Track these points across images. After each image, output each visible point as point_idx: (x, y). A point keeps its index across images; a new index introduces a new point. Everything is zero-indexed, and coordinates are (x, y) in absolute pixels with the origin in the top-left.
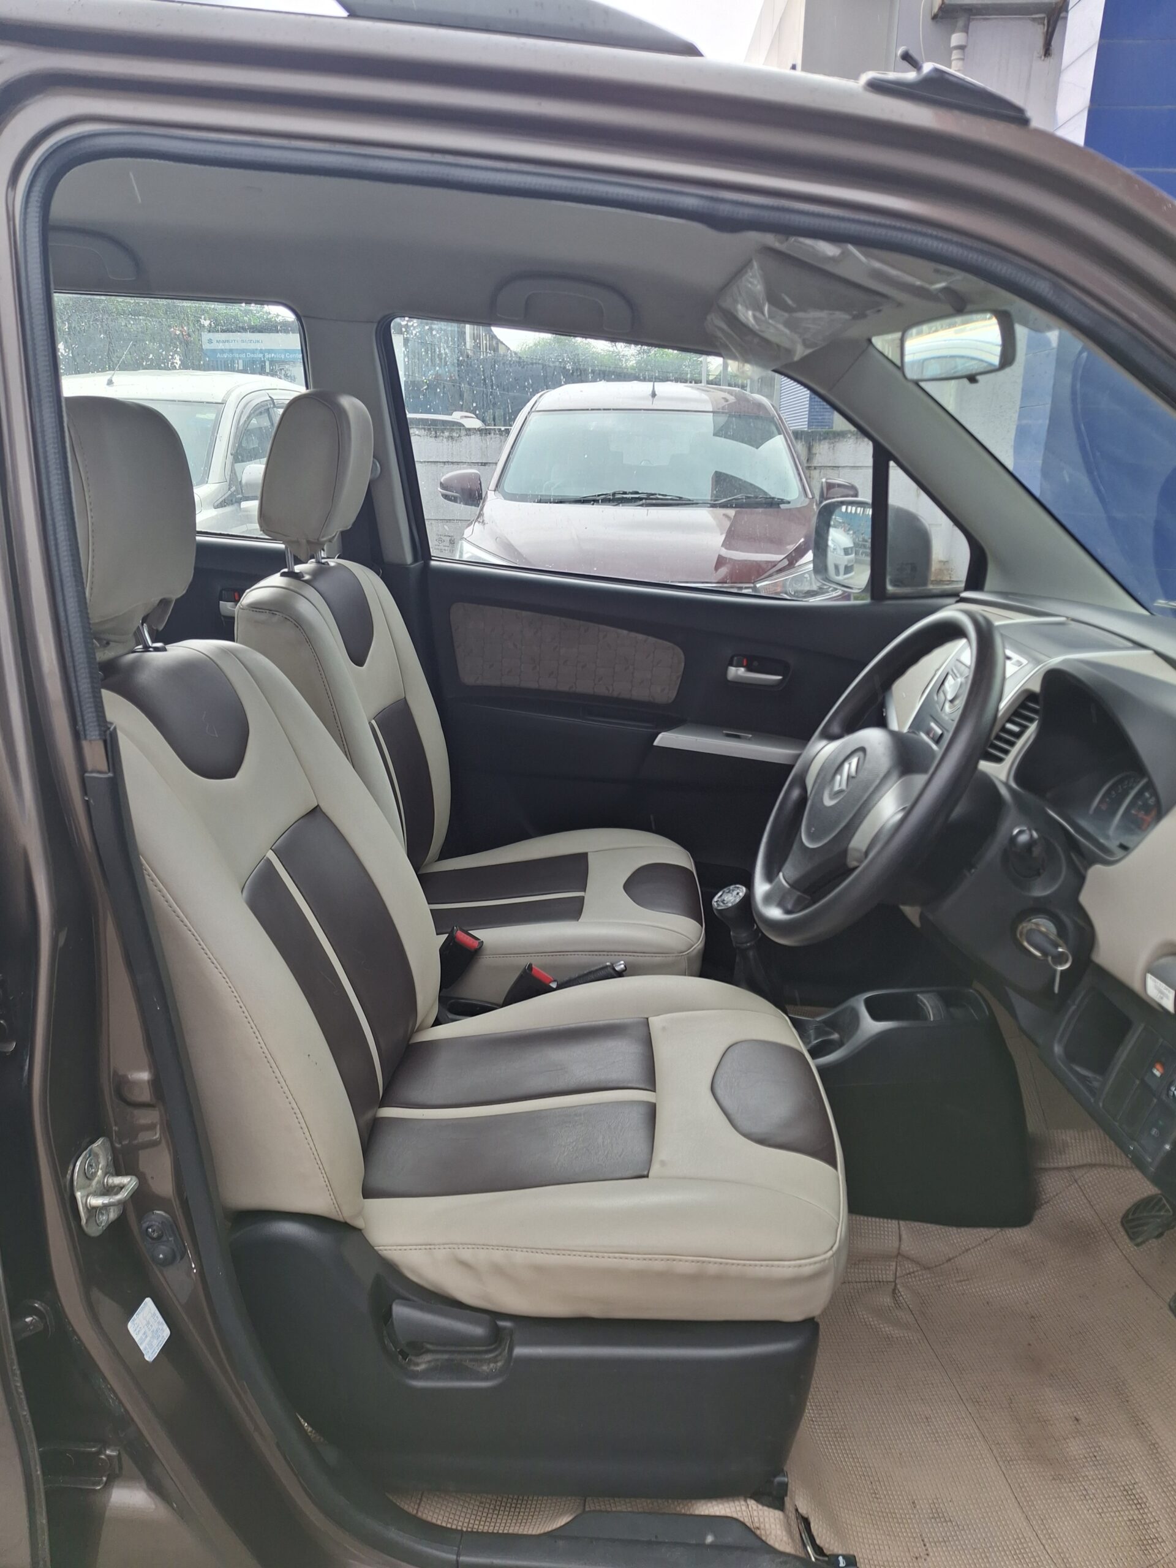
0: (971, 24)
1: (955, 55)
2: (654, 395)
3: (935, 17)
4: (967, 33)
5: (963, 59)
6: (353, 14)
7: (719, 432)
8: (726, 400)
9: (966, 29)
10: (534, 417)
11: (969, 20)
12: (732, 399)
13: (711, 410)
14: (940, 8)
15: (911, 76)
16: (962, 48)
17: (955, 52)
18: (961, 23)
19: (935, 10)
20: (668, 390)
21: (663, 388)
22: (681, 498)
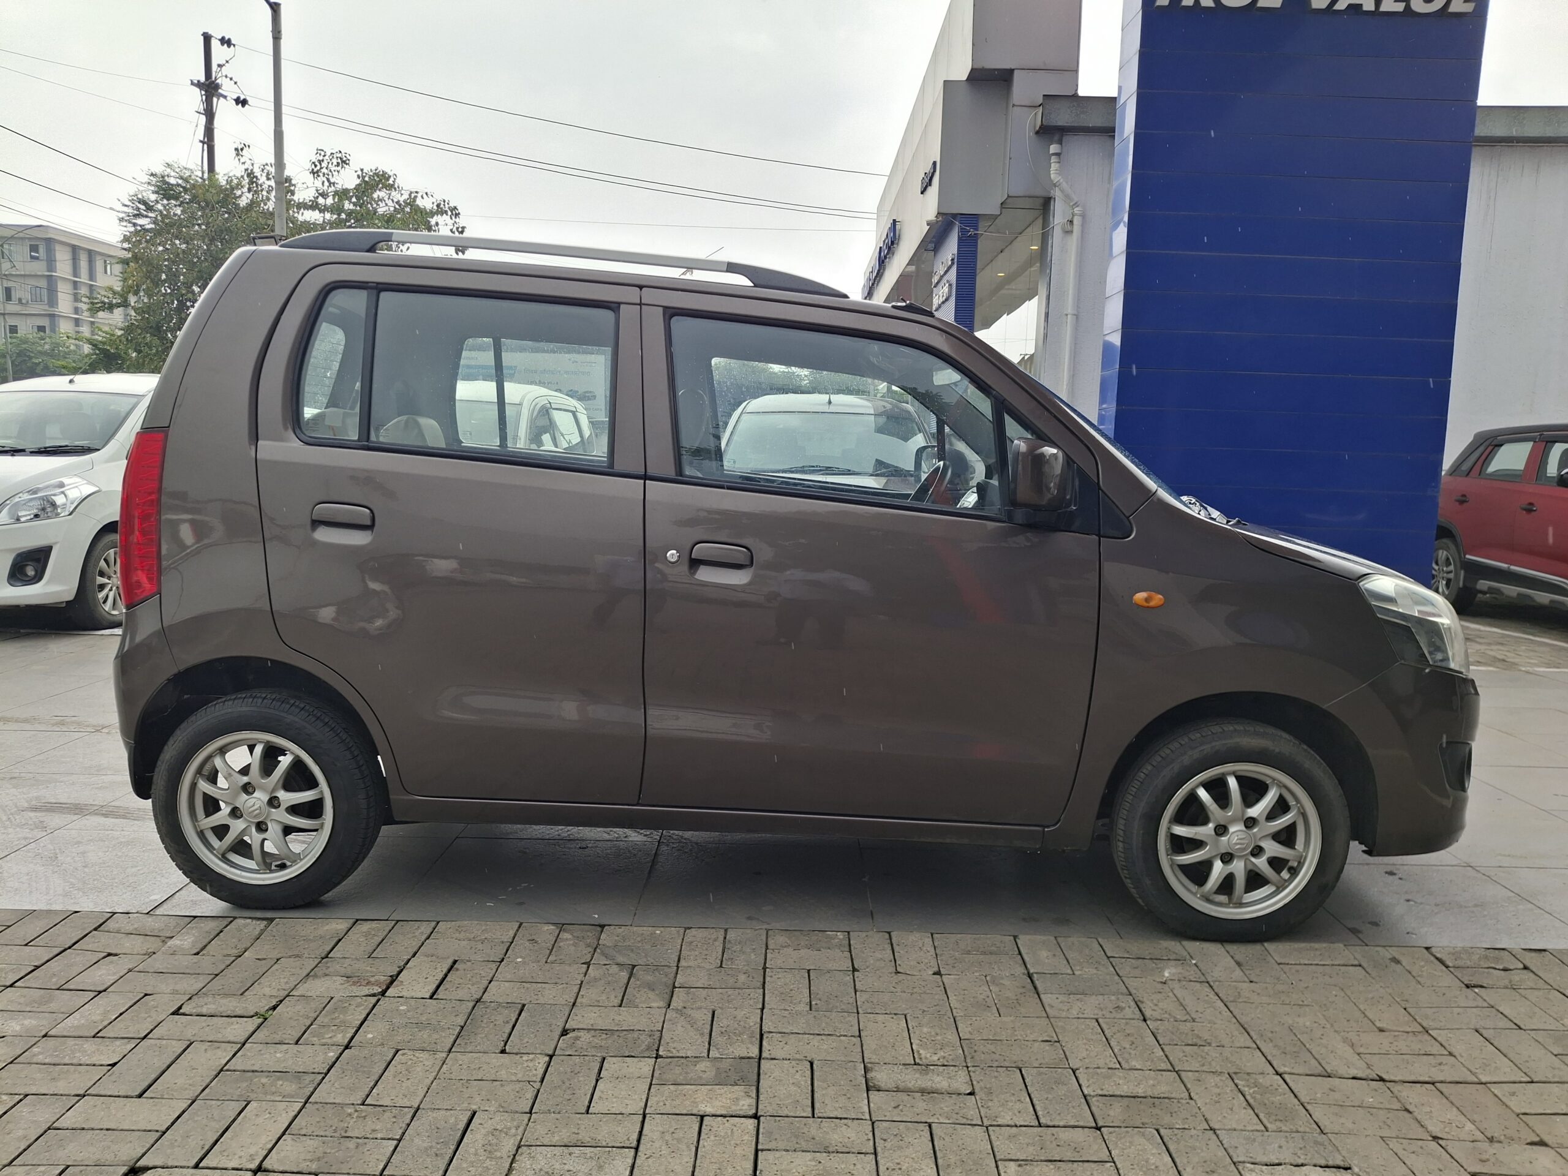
0: (1064, 138)
1: (1053, 159)
2: (830, 402)
3: (1037, 133)
4: (1061, 144)
5: (1059, 162)
6: (755, 286)
7: (880, 430)
8: (884, 407)
9: (1060, 142)
10: (745, 417)
11: (1062, 136)
12: (889, 406)
13: (873, 413)
14: (1040, 127)
15: (904, 304)
16: (1058, 154)
17: (1053, 157)
18: (1056, 137)
19: (1037, 128)
20: (841, 400)
21: (837, 398)
22: (849, 471)
